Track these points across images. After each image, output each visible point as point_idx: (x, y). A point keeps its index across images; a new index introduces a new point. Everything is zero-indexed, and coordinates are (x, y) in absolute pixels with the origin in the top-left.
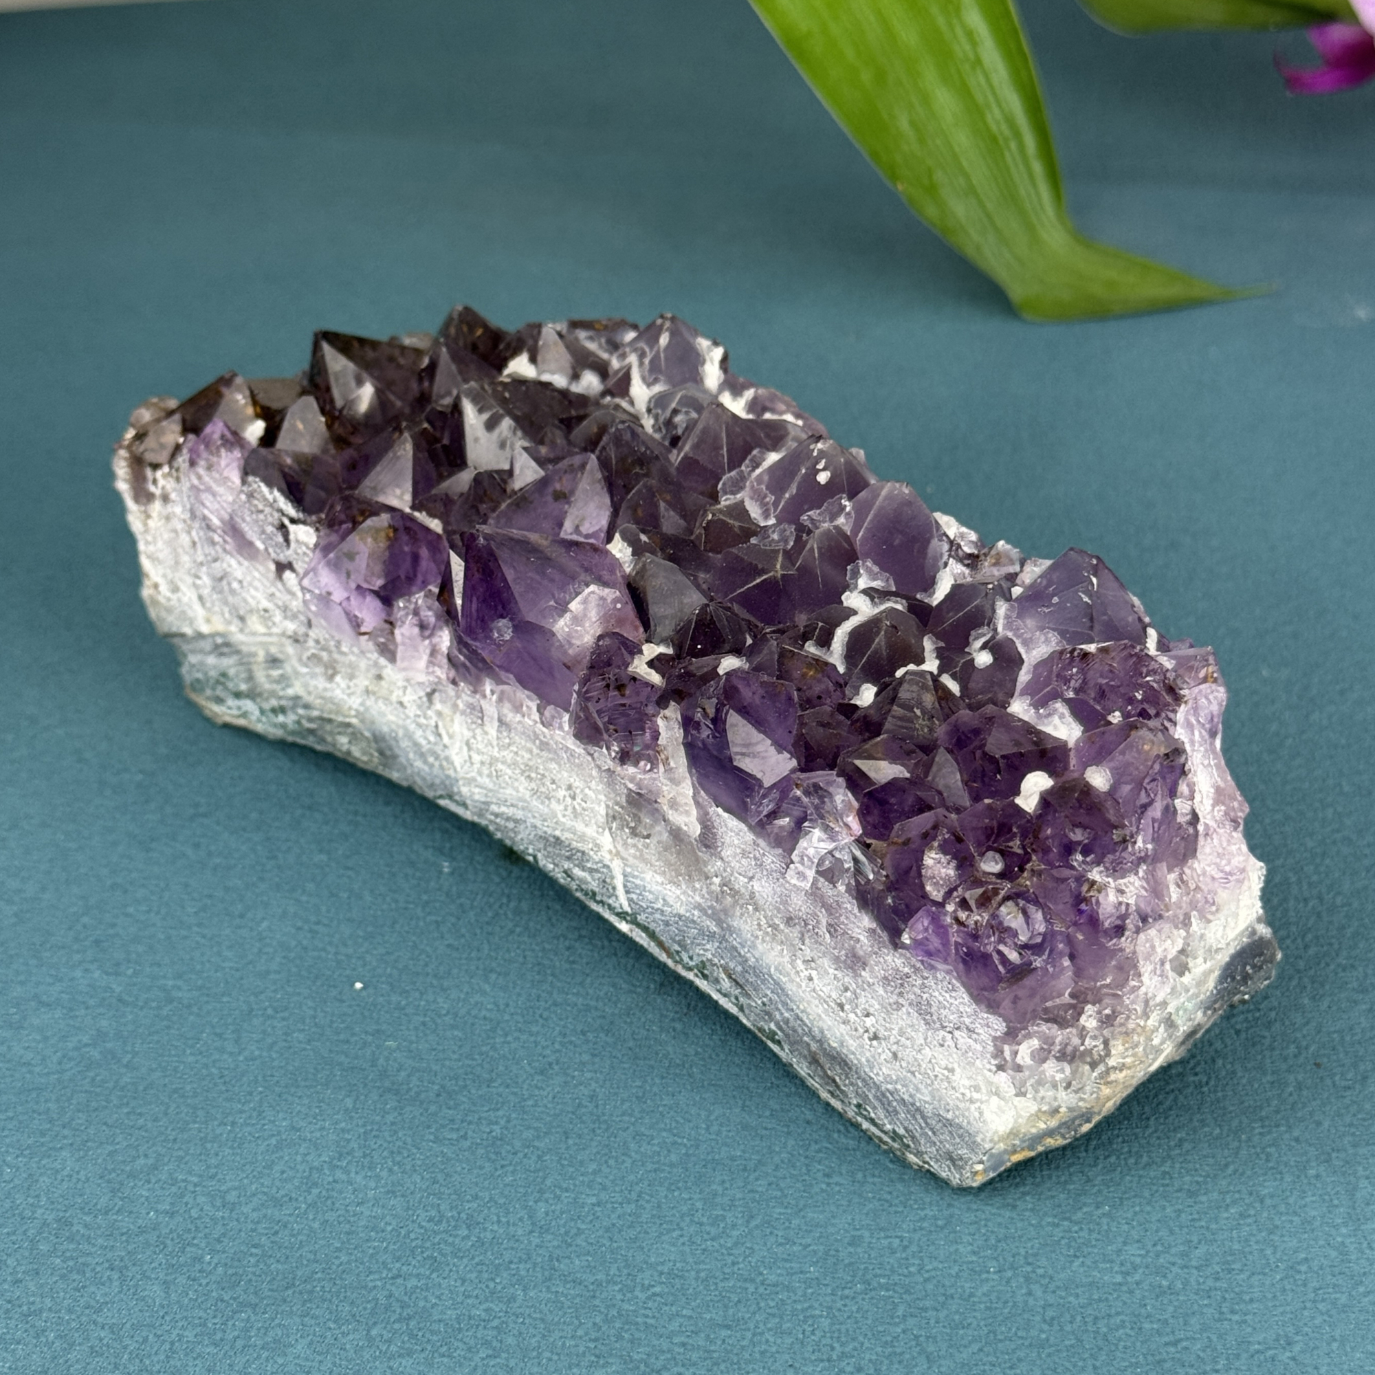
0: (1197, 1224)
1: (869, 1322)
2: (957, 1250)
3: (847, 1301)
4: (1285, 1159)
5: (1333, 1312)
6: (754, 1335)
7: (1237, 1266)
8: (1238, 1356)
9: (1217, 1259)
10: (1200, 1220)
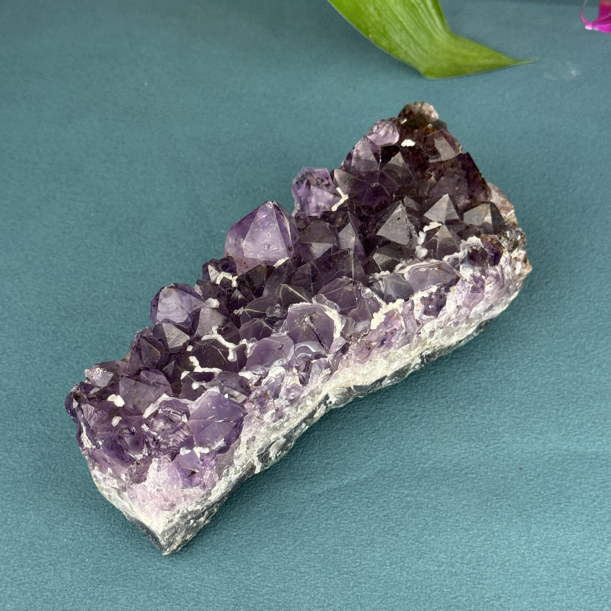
0: (468, 544)
1: (339, 589)
2: (374, 556)
3: (331, 580)
4: (504, 514)
5: (517, 584)
6: (295, 595)
7: (482, 563)
8: (479, 604)
9: (475, 560)
10: (468, 542)
